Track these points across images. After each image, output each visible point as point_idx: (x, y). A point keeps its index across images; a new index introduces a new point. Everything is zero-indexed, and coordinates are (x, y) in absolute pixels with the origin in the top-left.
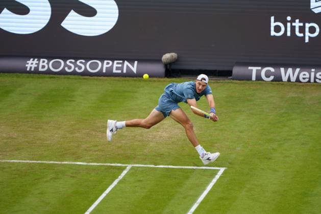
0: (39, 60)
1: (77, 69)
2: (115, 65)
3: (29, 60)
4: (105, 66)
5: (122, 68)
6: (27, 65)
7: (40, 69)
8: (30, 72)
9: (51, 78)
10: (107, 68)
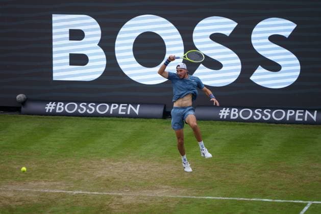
0: (230, 110)
1: (264, 117)
2: (297, 114)
3: (222, 109)
4: (289, 115)
5: (303, 117)
6: (220, 114)
7: (232, 117)
8: (223, 120)
9: (241, 125)
10: (290, 116)
